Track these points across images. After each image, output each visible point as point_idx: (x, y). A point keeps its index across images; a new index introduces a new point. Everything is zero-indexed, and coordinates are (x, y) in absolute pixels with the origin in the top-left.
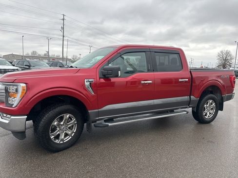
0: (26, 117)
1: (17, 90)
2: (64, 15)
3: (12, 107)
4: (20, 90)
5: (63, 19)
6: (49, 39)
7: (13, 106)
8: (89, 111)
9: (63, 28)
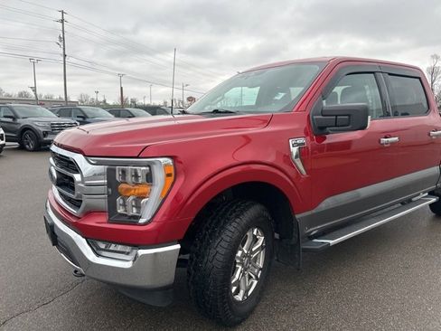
0: (178, 246)
1: (150, 178)
2: (63, 12)
3: (136, 224)
4: (159, 176)
5: (62, 21)
6: (34, 62)
7: (141, 221)
8: (297, 216)
9: (63, 39)
